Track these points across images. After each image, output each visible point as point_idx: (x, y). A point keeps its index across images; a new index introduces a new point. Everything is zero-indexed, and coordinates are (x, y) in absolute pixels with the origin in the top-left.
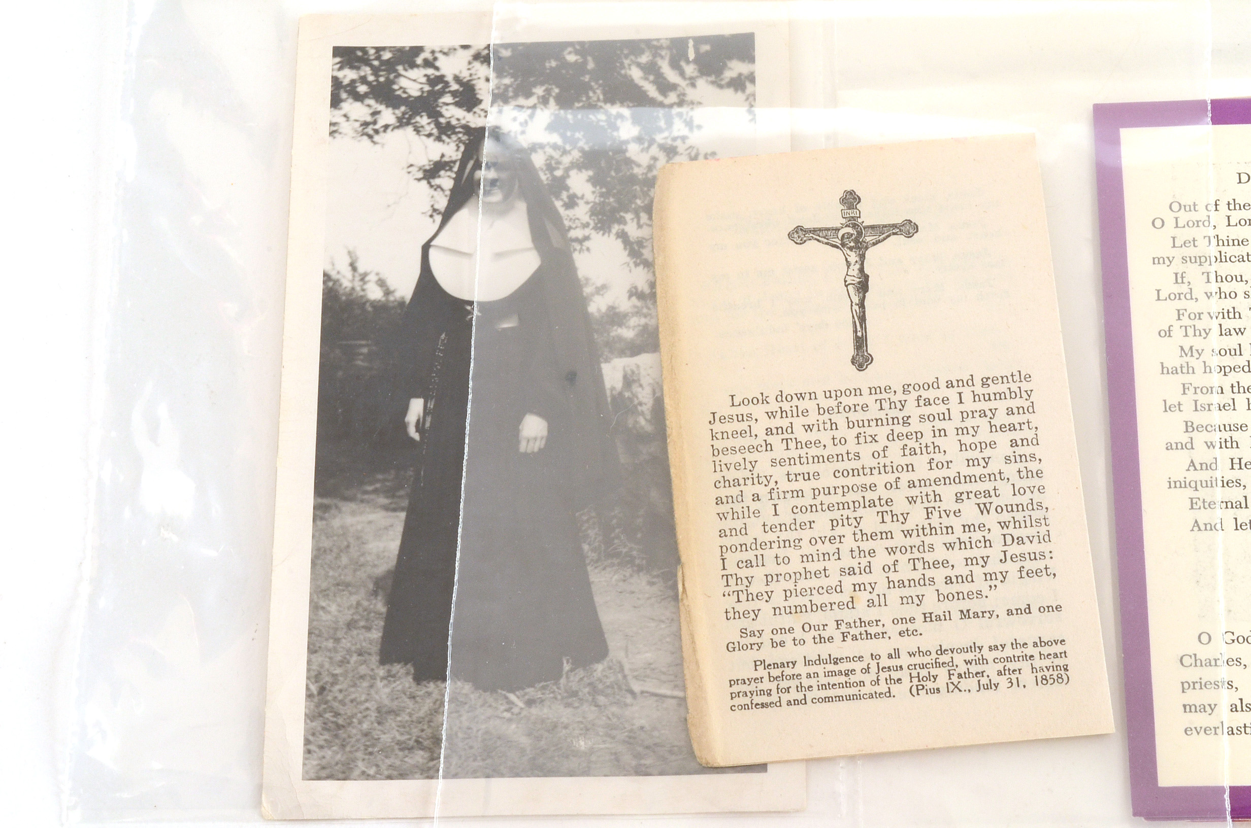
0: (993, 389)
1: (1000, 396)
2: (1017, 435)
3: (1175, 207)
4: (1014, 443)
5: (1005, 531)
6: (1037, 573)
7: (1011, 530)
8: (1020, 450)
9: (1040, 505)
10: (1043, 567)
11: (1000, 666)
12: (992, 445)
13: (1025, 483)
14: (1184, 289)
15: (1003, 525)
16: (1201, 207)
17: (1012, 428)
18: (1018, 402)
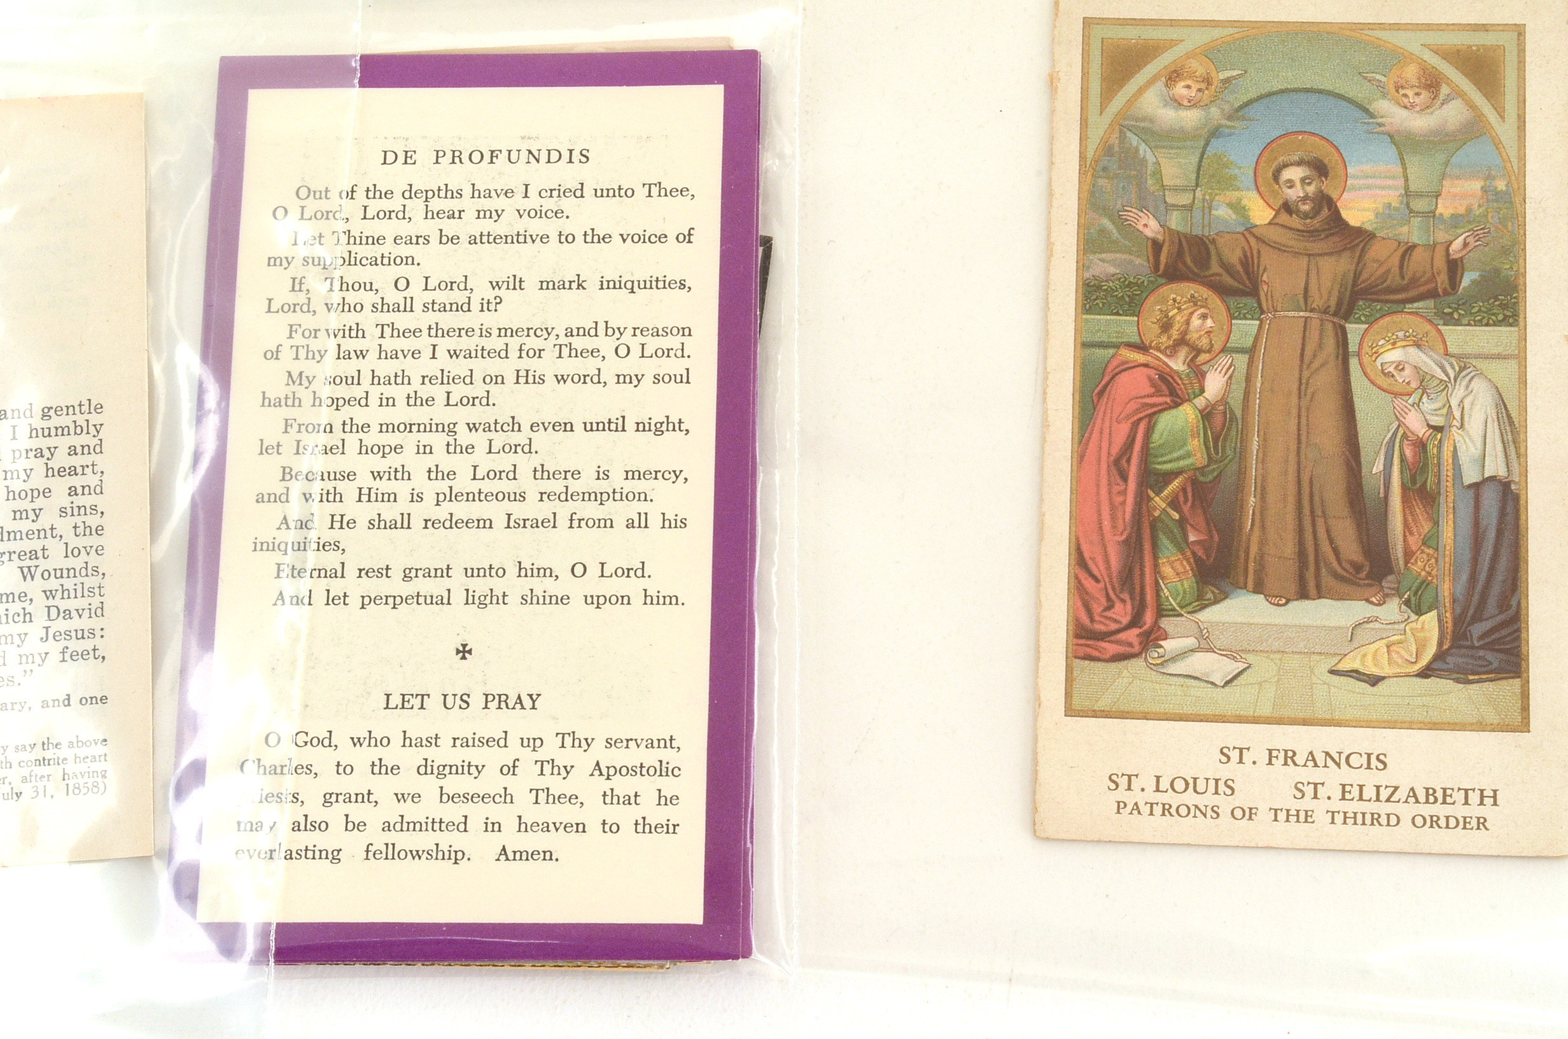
0: (56, 421)
1: (62, 431)
2: (77, 481)
3: (303, 193)
4: (72, 491)
5: (51, 602)
6: (83, 655)
7: (57, 601)
8: (80, 500)
9: (96, 570)
10: (90, 648)
11: (25, 772)
12: (46, 493)
13: (81, 542)
14: (301, 298)
15: (49, 594)
16: (333, 195)
17: (73, 471)
18: (84, 439)
